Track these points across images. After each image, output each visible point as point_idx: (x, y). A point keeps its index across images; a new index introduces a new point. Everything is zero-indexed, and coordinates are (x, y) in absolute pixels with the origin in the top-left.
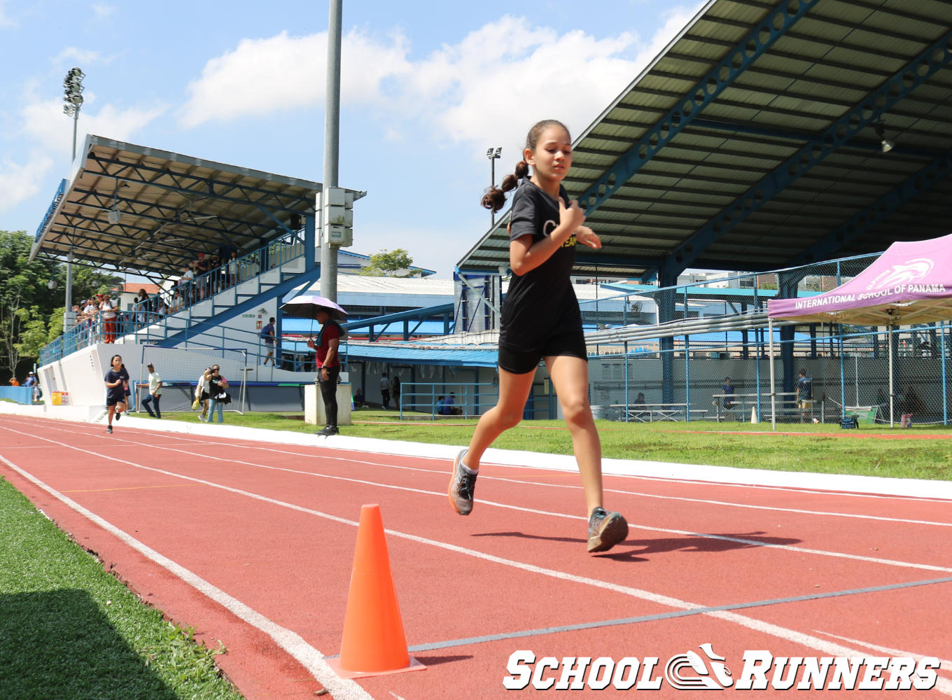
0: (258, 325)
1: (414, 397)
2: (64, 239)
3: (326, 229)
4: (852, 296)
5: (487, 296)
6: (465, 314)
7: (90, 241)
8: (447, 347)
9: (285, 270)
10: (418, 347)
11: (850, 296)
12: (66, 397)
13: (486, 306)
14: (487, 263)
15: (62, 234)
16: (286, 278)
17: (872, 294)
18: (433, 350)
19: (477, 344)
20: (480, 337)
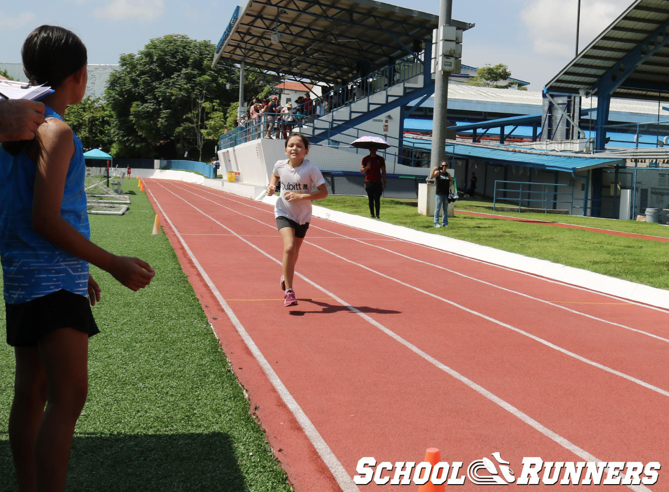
0: (385, 128)
1: (505, 192)
2: (238, 51)
3: (440, 59)
5: (569, 111)
6: (550, 125)
7: (257, 53)
8: (534, 151)
9: (407, 85)
10: (511, 150)
12: (238, 176)
13: (568, 122)
14: (570, 85)
15: (237, 47)
16: (408, 91)
18: (523, 153)
19: (558, 151)
20: (561, 145)
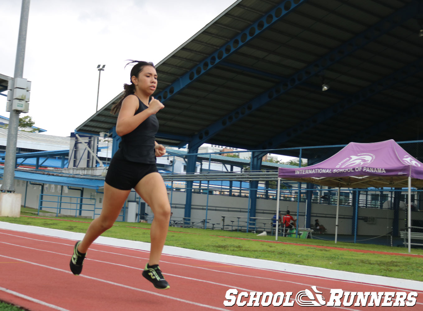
4: (329, 170)
5: (90, 147)
6: (75, 157)
8: (64, 175)
10: (46, 173)
11: (328, 170)
13: (89, 153)
14: (93, 129)
17: (341, 170)
18: (55, 176)
19: (82, 175)
20: (84, 171)
